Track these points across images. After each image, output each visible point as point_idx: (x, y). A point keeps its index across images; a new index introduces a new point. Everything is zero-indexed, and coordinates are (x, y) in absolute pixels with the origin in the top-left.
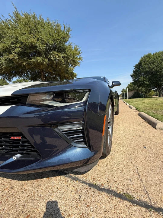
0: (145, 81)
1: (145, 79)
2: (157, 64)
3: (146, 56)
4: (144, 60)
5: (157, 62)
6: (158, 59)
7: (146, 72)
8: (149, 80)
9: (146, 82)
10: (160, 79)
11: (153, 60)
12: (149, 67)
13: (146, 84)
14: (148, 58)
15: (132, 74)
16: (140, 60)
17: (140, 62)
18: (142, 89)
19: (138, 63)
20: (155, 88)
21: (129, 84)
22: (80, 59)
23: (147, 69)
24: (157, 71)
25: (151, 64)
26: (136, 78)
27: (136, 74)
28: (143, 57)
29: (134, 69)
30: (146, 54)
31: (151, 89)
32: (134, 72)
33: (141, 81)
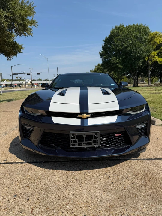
0: (117, 63)
1: (118, 62)
2: (131, 42)
3: (119, 28)
4: (115, 32)
5: (132, 39)
6: (132, 35)
7: (119, 50)
8: (123, 62)
9: (120, 66)
10: (134, 63)
11: (127, 36)
12: (123, 45)
13: (120, 68)
14: (121, 32)
15: (101, 52)
16: (111, 33)
17: (111, 34)
18: (113, 74)
19: (108, 36)
20: (128, 74)
21: (96, 66)
22: (32, 23)
23: (120, 47)
24: (131, 51)
25: (125, 41)
26: (106, 58)
27: (106, 52)
28: (114, 28)
29: (103, 43)
30: (118, 25)
31: (124, 75)
32: (103, 48)
33: (113, 64)
